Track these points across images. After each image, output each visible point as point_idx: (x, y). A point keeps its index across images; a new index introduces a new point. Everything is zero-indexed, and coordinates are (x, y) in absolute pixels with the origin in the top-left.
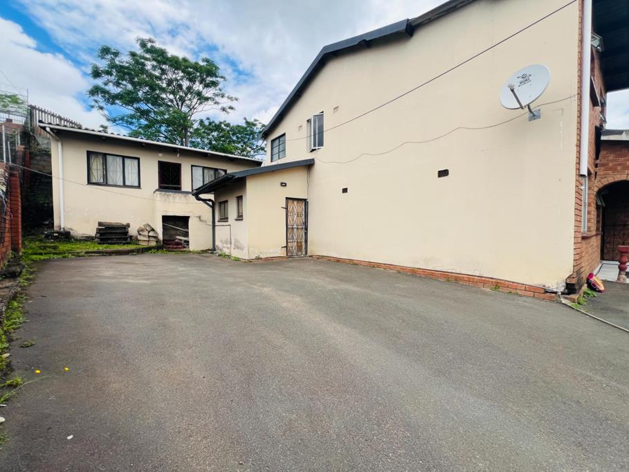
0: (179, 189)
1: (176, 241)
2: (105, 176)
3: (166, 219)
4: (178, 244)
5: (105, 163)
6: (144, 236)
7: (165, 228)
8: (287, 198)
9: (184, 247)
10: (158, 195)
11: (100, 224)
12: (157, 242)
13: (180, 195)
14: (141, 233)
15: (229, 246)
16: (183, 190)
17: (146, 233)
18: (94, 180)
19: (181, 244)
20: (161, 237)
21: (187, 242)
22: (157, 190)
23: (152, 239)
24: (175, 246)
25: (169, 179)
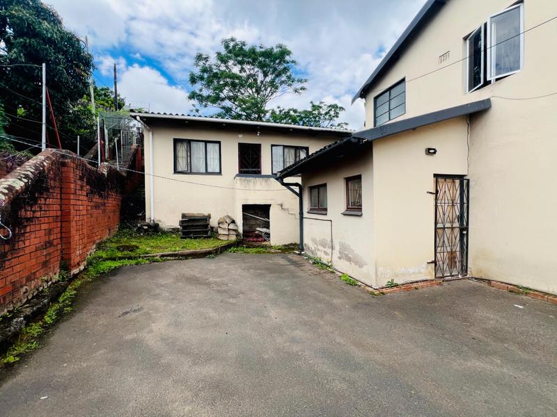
0: (259, 172)
1: (257, 232)
2: (190, 164)
3: (246, 208)
4: (259, 236)
5: (189, 150)
6: (224, 229)
7: (245, 218)
8: (436, 176)
9: (265, 240)
10: (238, 182)
11: (184, 216)
12: (237, 235)
13: (261, 179)
14: (221, 225)
15: (329, 251)
16: (263, 174)
17: (225, 226)
18: (179, 169)
19: (261, 236)
20: (241, 230)
21: (268, 235)
22: (237, 175)
23: (232, 232)
24: (255, 239)
25: (249, 162)
